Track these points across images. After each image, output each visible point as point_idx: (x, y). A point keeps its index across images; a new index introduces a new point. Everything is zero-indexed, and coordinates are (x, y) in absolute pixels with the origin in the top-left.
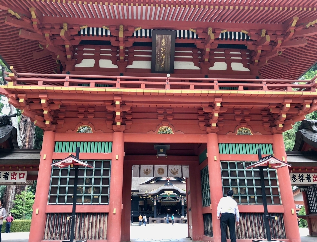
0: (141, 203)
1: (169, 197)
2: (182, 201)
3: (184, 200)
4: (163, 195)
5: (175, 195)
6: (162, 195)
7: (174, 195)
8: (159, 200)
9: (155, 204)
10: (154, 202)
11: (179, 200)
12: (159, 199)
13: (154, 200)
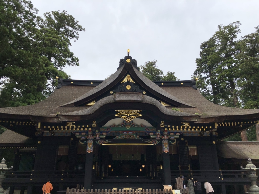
0: (62, 150)
1: (128, 132)
2: (163, 142)
3: (169, 140)
4: (114, 126)
5: (145, 127)
6: (110, 127)
7: (142, 126)
8: (101, 139)
9: (90, 149)
10: (86, 144)
11: (154, 139)
12: (102, 137)
13: (86, 140)
